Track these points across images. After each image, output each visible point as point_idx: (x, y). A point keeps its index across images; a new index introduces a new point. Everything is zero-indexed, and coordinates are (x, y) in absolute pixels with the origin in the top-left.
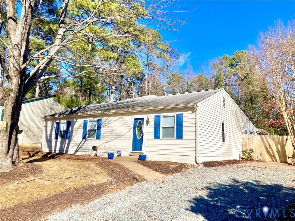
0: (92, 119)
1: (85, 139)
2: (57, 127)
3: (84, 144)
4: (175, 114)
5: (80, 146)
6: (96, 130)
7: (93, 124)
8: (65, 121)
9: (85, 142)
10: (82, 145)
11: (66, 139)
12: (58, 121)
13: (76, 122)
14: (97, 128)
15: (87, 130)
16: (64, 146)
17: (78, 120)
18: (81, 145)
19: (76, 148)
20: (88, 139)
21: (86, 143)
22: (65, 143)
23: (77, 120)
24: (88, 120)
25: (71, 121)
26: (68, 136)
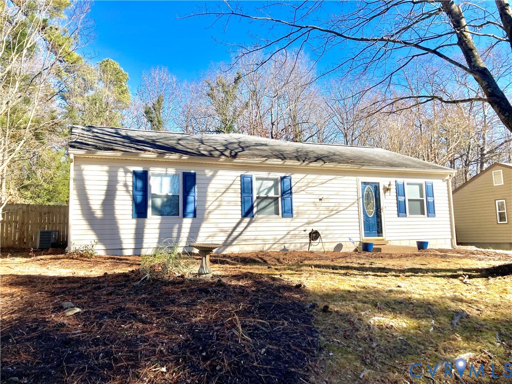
0: (264, 174)
1: (249, 216)
2: (140, 184)
3: (246, 228)
4: (422, 181)
5: (235, 234)
6: (280, 199)
7: (262, 184)
8: (172, 171)
9: (249, 223)
10: (243, 231)
11: (184, 216)
12: (139, 169)
13: (213, 176)
14: (282, 195)
15: (255, 198)
16: (175, 235)
17: (220, 172)
18: (239, 229)
19: (225, 238)
20: (260, 216)
21: (253, 225)
22: (180, 229)
23: (216, 172)
24: (255, 174)
25: (195, 174)
26: (190, 208)
